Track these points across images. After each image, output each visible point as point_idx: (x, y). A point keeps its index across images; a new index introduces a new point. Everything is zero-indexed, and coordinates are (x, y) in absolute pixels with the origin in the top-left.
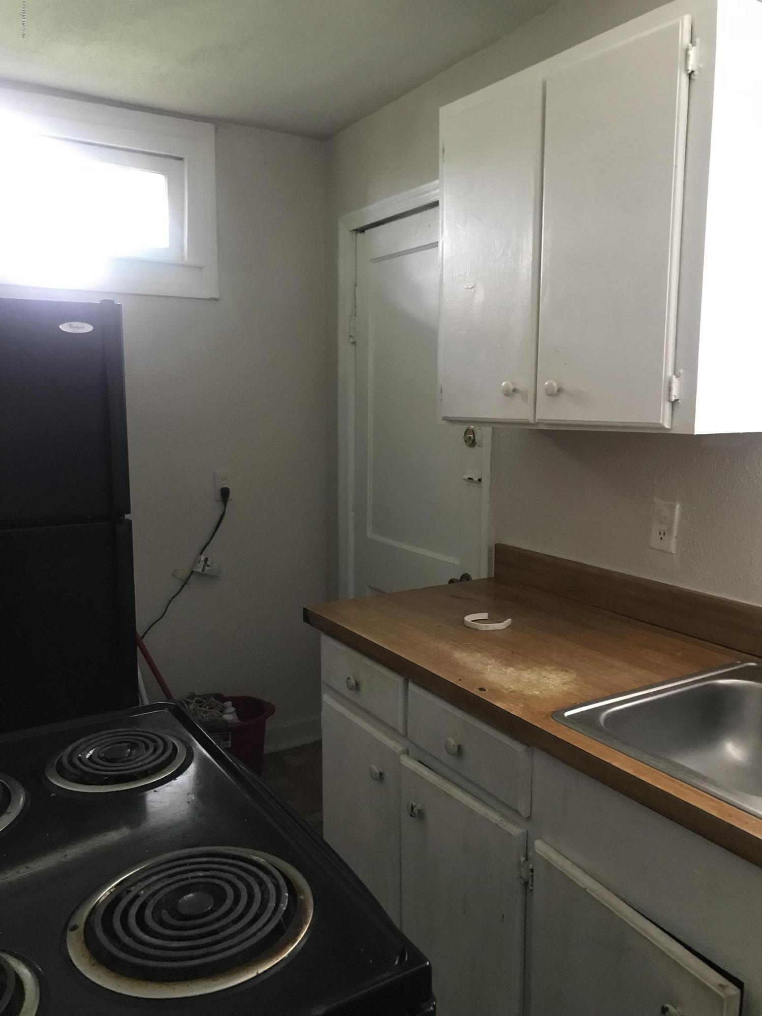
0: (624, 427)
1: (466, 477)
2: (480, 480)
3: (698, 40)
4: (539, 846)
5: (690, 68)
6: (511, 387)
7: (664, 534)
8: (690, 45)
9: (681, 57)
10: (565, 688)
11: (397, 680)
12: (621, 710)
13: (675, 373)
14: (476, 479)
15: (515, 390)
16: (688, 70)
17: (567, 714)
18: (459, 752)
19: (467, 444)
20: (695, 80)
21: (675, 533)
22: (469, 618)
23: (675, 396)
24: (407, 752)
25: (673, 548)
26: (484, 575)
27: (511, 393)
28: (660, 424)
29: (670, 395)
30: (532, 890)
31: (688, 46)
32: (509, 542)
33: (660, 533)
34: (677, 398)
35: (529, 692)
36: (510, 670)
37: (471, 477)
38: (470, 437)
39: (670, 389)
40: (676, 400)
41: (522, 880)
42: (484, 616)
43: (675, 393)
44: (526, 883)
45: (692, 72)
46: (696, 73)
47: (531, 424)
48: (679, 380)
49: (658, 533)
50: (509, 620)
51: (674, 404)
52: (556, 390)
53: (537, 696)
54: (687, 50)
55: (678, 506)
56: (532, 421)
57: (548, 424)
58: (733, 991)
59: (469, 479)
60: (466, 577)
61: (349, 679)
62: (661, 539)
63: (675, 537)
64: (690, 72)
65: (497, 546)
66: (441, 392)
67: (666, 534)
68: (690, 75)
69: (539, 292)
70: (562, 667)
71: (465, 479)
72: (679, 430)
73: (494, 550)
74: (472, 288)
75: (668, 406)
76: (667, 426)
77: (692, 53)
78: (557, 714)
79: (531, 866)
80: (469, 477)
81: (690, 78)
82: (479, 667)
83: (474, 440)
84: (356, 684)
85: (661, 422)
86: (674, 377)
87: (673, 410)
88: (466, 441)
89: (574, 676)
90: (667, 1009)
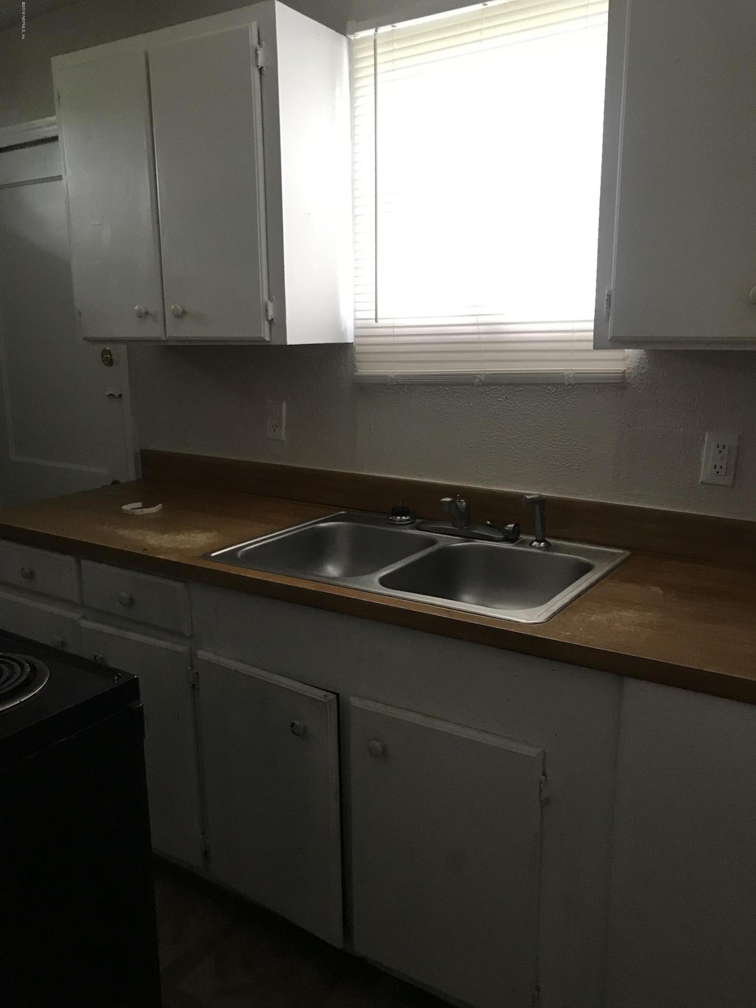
0: (238, 341)
1: (108, 394)
2: (120, 395)
3: (263, 43)
4: (201, 654)
5: (260, 65)
6: (144, 311)
7: (276, 427)
8: (258, 46)
9: (252, 55)
10: (209, 541)
11: (69, 560)
12: (252, 549)
13: (269, 299)
14: (117, 394)
15: (147, 313)
16: (258, 66)
17: (213, 555)
18: (131, 602)
19: (105, 364)
20: (264, 74)
21: (284, 425)
22: (125, 507)
23: (271, 316)
24: (85, 618)
25: (284, 438)
26: (133, 478)
27: (144, 315)
28: (262, 337)
29: (267, 316)
30: (198, 688)
31: (257, 47)
32: (152, 447)
33: (273, 427)
34: (273, 318)
35: (181, 547)
36: (166, 536)
37: (113, 393)
38: (107, 357)
39: (267, 310)
40: (272, 319)
41: (190, 684)
42: (139, 504)
43: (271, 313)
44: (193, 686)
45: (262, 68)
46: (264, 69)
47: (163, 341)
48: (273, 304)
49: (272, 427)
50: (160, 505)
51: (271, 322)
52: (181, 312)
53: (189, 548)
54: (256, 50)
55: (284, 405)
56: (163, 338)
57: (177, 341)
58: (333, 696)
59: (110, 395)
60: (115, 482)
61: (23, 569)
62: (275, 430)
63: (285, 429)
64: (260, 68)
65: (142, 451)
66: (80, 315)
67: (278, 426)
68: (261, 70)
69: (159, 231)
70: (205, 529)
71: (106, 395)
72: (277, 342)
73: (139, 456)
74: (100, 224)
75: (266, 323)
76: (267, 339)
77: (260, 52)
78: (206, 556)
79: (196, 671)
80: (111, 393)
81: (260, 72)
82: (140, 537)
83: (111, 359)
84: (30, 572)
85: (263, 336)
86: (269, 301)
87: (270, 327)
88: (103, 361)
89: (217, 534)
90: (294, 723)
